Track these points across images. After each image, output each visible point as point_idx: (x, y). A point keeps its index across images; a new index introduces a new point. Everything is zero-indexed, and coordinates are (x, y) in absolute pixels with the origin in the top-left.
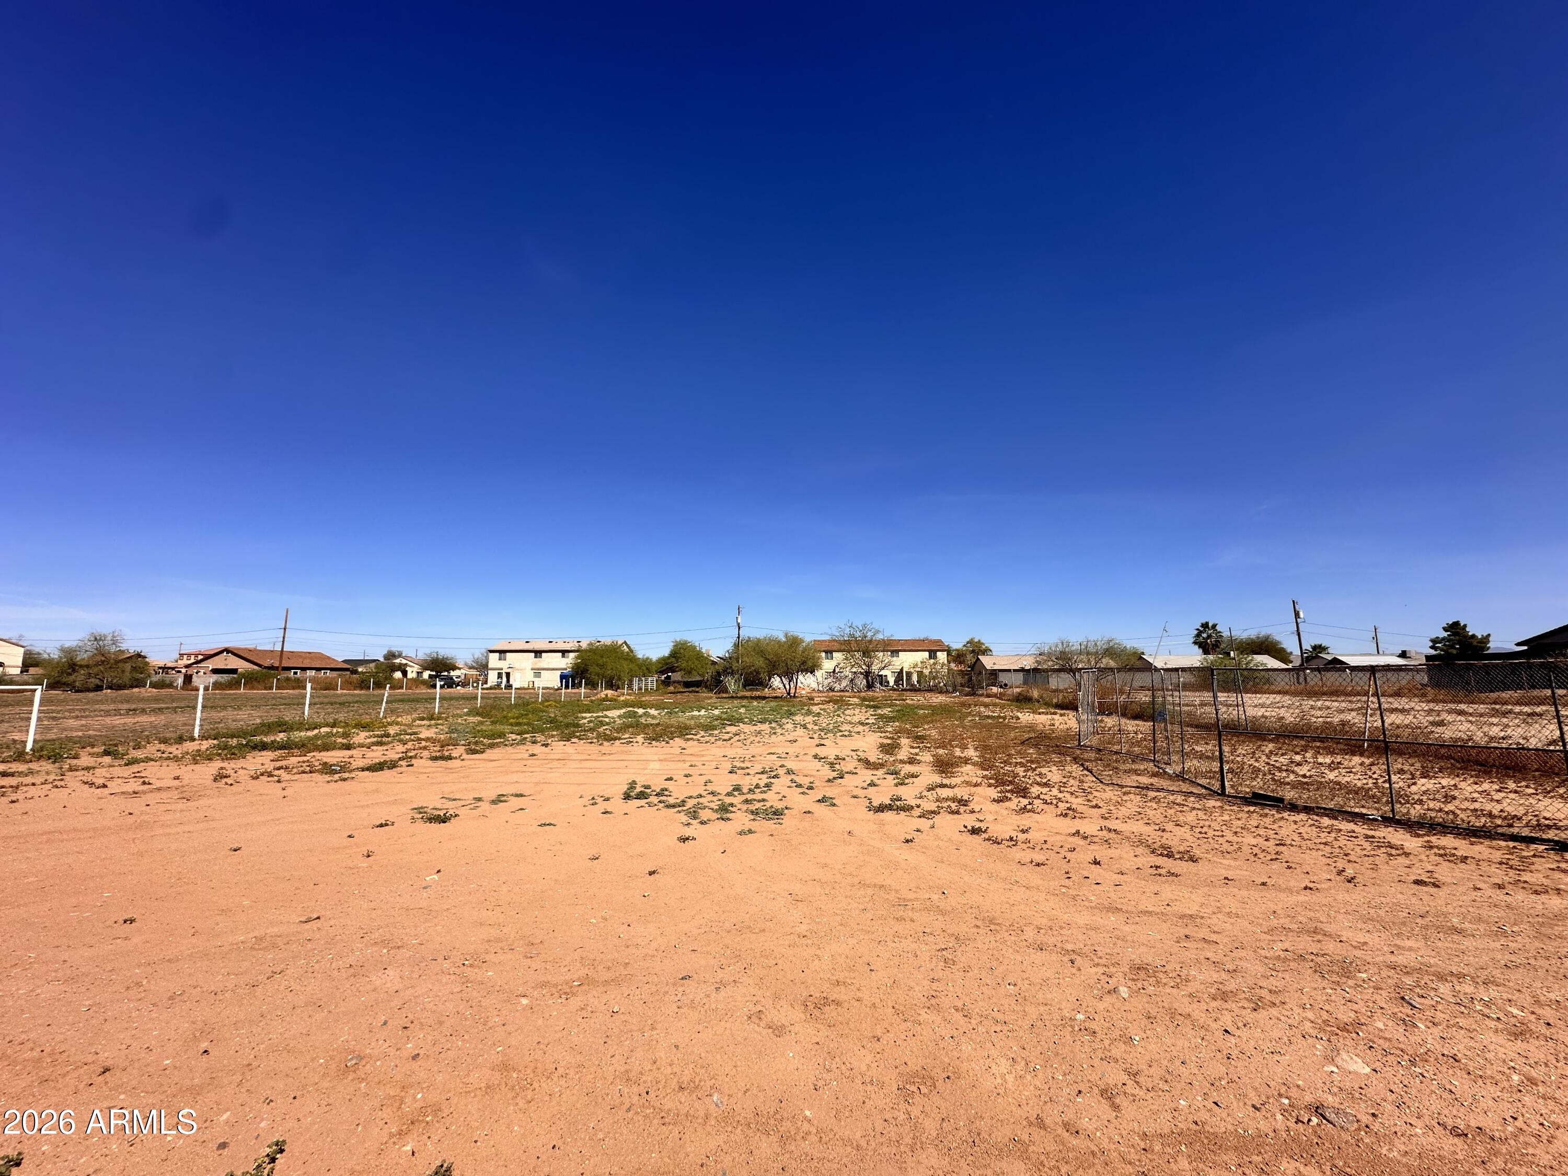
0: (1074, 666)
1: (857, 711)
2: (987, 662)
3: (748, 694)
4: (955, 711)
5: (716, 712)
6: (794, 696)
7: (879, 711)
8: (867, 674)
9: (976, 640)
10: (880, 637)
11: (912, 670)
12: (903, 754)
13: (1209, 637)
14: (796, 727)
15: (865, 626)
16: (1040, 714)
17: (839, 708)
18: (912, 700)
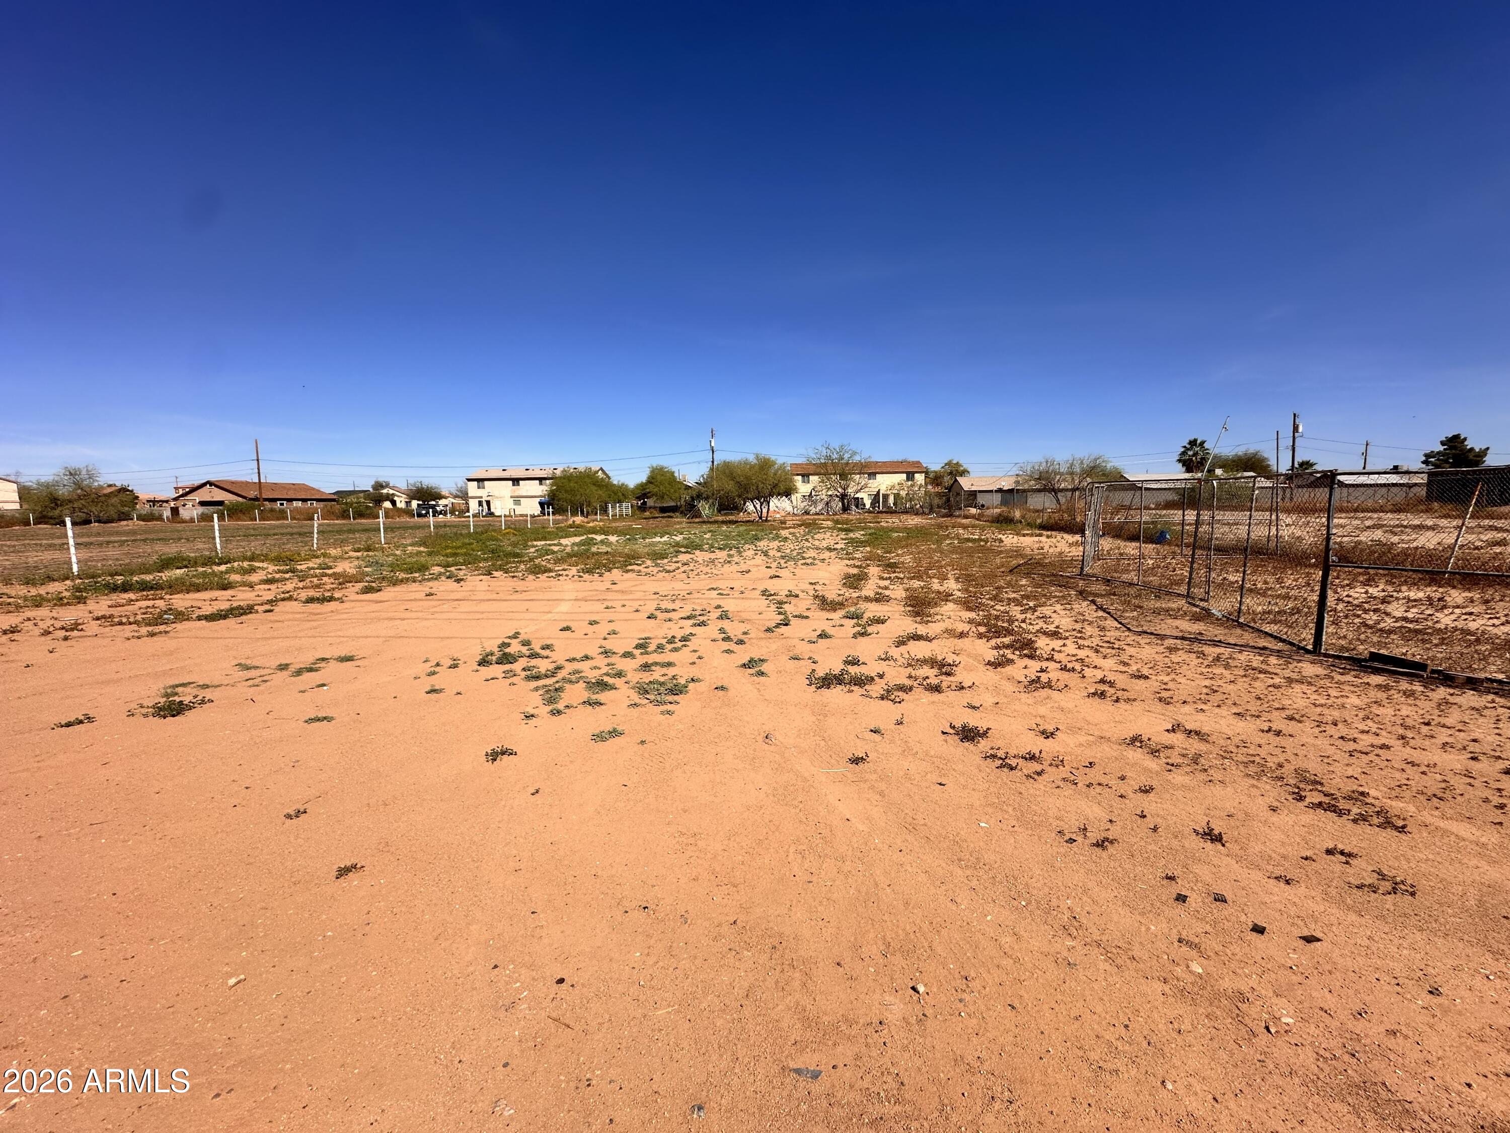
0: (1056, 486)
1: (828, 534)
2: (965, 483)
3: (720, 518)
4: (933, 534)
5: (679, 538)
6: (766, 520)
7: (851, 535)
8: (843, 497)
9: (955, 462)
10: (857, 458)
11: (889, 492)
12: (869, 590)
13: (1195, 454)
14: (756, 554)
15: (841, 447)
16: (1024, 535)
17: (809, 532)
18: (887, 522)
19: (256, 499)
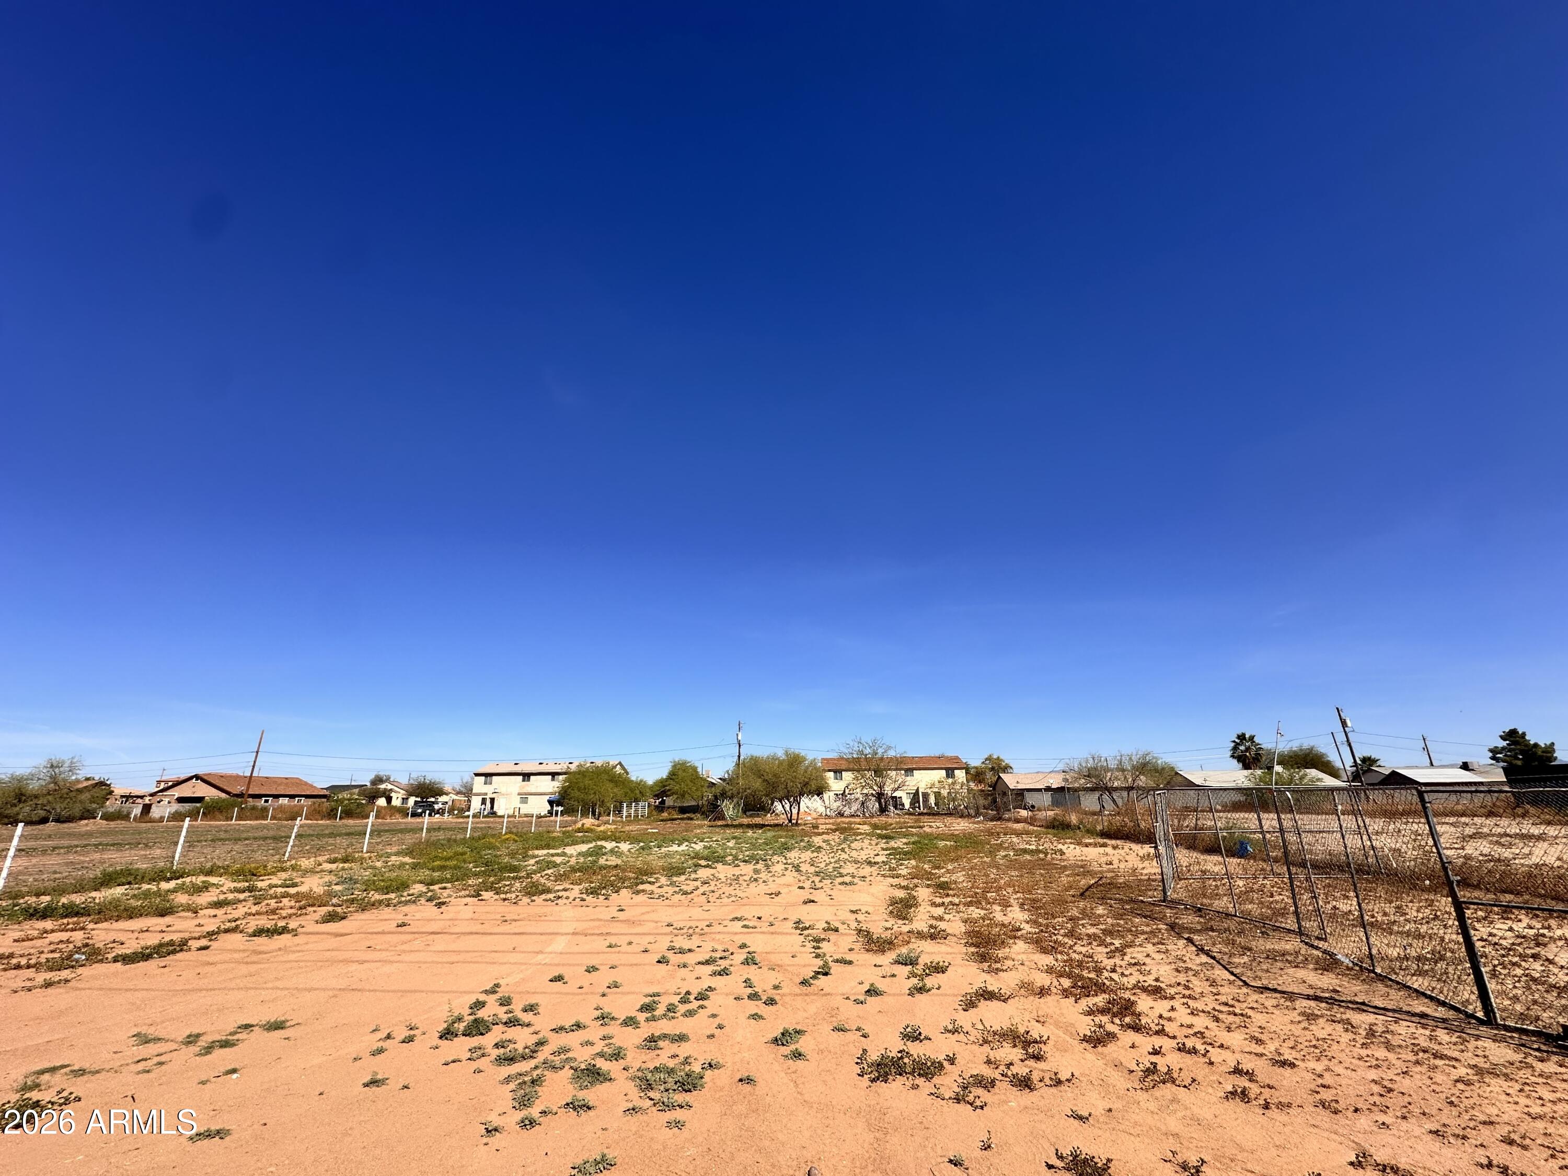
0: (1109, 785)
1: (867, 842)
2: (1010, 781)
3: (746, 821)
4: (982, 843)
5: (699, 847)
6: (797, 824)
7: (892, 844)
8: (880, 796)
9: (995, 757)
10: (891, 753)
11: (929, 791)
12: (920, 922)
13: (1248, 749)
14: (786, 869)
15: (874, 741)
16: (1087, 846)
17: (845, 839)
18: (931, 827)
19: (241, 795)
